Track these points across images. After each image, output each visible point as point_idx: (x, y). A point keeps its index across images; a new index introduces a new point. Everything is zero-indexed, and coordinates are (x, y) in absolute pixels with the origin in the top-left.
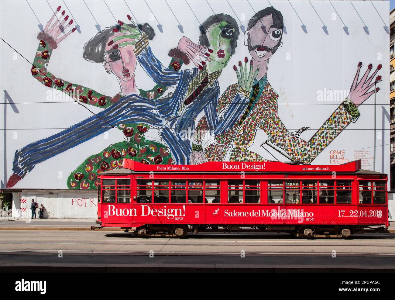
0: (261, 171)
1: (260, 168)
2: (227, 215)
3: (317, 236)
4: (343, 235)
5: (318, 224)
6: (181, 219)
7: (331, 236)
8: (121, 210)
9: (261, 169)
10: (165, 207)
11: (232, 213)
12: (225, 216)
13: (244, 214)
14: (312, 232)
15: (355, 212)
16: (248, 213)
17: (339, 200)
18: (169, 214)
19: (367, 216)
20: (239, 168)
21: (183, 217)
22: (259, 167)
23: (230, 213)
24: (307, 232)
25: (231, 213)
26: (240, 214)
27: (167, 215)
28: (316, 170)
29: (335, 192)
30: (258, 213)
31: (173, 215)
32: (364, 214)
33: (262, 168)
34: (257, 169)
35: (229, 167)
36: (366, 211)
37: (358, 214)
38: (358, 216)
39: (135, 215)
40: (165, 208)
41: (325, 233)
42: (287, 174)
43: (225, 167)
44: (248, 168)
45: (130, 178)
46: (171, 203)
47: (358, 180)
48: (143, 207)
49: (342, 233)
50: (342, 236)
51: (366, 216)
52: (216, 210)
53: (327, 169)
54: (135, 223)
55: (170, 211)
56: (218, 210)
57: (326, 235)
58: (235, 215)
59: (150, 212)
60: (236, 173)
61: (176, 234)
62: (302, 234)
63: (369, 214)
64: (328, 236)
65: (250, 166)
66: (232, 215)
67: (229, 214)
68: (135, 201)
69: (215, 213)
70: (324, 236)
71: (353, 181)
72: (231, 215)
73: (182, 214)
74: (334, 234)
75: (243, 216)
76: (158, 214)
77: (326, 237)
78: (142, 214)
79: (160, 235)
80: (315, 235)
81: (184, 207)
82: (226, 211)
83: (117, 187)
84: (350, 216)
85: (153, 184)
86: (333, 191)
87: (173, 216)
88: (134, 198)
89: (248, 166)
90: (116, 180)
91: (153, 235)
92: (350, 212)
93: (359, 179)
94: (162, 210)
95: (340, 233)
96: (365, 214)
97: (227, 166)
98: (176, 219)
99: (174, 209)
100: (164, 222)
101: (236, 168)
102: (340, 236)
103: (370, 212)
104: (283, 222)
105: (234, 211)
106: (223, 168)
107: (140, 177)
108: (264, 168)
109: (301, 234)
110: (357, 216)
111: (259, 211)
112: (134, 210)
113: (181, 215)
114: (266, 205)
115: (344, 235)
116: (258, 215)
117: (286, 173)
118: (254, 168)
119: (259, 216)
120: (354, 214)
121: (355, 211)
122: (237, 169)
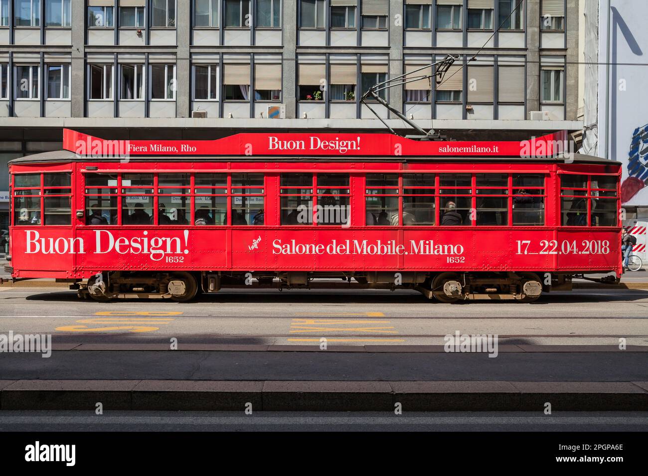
0: (350, 154)
1: (349, 148)
2: (277, 250)
3: (471, 297)
4: (525, 294)
5: (473, 270)
6: (179, 260)
7: (500, 295)
8: (51, 240)
9: (352, 150)
10: (146, 233)
11: (288, 246)
12: (274, 252)
13: (316, 249)
14: (460, 288)
15: (551, 245)
16: (323, 247)
17: (518, 218)
18: (154, 249)
19: (578, 252)
20: (303, 148)
21: (184, 255)
22: (347, 146)
23: (284, 246)
24: (451, 287)
25: (286, 247)
26: (306, 249)
27: (149, 250)
28: (469, 153)
29: (509, 201)
30: (344, 248)
31: (162, 252)
32: (571, 248)
33: (354, 148)
34: (342, 151)
35: (283, 146)
36: (575, 242)
37: (559, 249)
38: (558, 253)
39: (82, 251)
40: (145, 236)
41: (488, 290)
42: (407, 160)
43: (274, 146)
44: (322, 147)
45: (71, 171)
46: (159, 225)
47: (559, 174)
48: (98, 233)
49: (524, 289)
50: (524, 296)
51: (575, 253)
52: (254, 240)
53: (492, 149)
54: (82, 270)
55: (156, 242)
56: (260, 239)
57: (489, 293)
58: (296, 252)
59: (114, 244)
60: (298, 159)
61: (169, 294)
62: (440, 293)
63: (581, 248)
64: (495, 297)
65: (327, 143)
66: (288, 252)
67: (283, 249)
68: (80, 221)
69: (253, 247)
70: (486, 297)
71: (548, 175)
72: (286, 251)
73: (182, 250)
74: (508, 292)
75: (314, 253)
76: (130, 250)
77: (490, 299)
78: (95, 250)
79: (136, 296)
80: (468, 295)
81: (186, 233)
82: (277, 243)
83: (45, 191)
84: (541, 253)
85: (120, 183)
86: (506, 198)
87: (161, 254)
88: (78, 213)
89: (325, 143)
90: (42, 175)
91: (121, 296)
92: (542, 245)
93: (560, 171)
94: (139, 239)
95: (519, 290)
96: (573, 248)
97: (278, 143)
98: (168, 260)
99: (164, 239)
100: (145, 267)
101: (298, 148)
102: (519, 297)
103: (584, 244)
104: (398, 267)
105: (294, 241)
106: (271, 148)
107: (92, 168)
108: (359, 148)
109: (437, 293)
110: (556, 253)
111: (348, 241)
112: (78, 240)
113: (178, 251)
114: (361, 229)
115: (528, 293)
116: (346, 250)
117: (405, 159)
118: (337, 148)
119: (348, 253)
120: (550, 248)
121: (552, 242)
122: (300, 150)
